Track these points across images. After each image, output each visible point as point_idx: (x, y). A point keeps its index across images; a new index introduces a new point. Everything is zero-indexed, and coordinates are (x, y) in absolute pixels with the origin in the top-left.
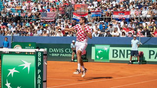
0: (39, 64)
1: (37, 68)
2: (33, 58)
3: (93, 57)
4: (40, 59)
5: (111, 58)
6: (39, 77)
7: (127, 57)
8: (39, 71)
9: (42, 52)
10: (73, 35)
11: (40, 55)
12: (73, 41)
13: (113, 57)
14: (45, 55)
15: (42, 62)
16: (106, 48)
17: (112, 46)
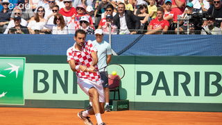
5: (28, 94)
7: (75, 91)
13: (36, 90)
16: (14, 65)
17: (30, 60)
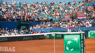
0: (82, 38)
1: (81, 40)
2: (79, 36)
3: (89, 36)
4: (82, 36)
6: (82, 44)
8: (82, 41)
9: (83, 33)
10: (79, 27)
11: (82, 34)
12: (79, 29)
14: (84, 34)
15: (83, 37)
